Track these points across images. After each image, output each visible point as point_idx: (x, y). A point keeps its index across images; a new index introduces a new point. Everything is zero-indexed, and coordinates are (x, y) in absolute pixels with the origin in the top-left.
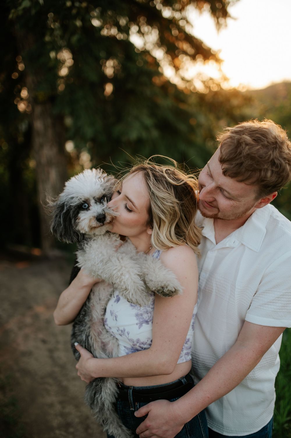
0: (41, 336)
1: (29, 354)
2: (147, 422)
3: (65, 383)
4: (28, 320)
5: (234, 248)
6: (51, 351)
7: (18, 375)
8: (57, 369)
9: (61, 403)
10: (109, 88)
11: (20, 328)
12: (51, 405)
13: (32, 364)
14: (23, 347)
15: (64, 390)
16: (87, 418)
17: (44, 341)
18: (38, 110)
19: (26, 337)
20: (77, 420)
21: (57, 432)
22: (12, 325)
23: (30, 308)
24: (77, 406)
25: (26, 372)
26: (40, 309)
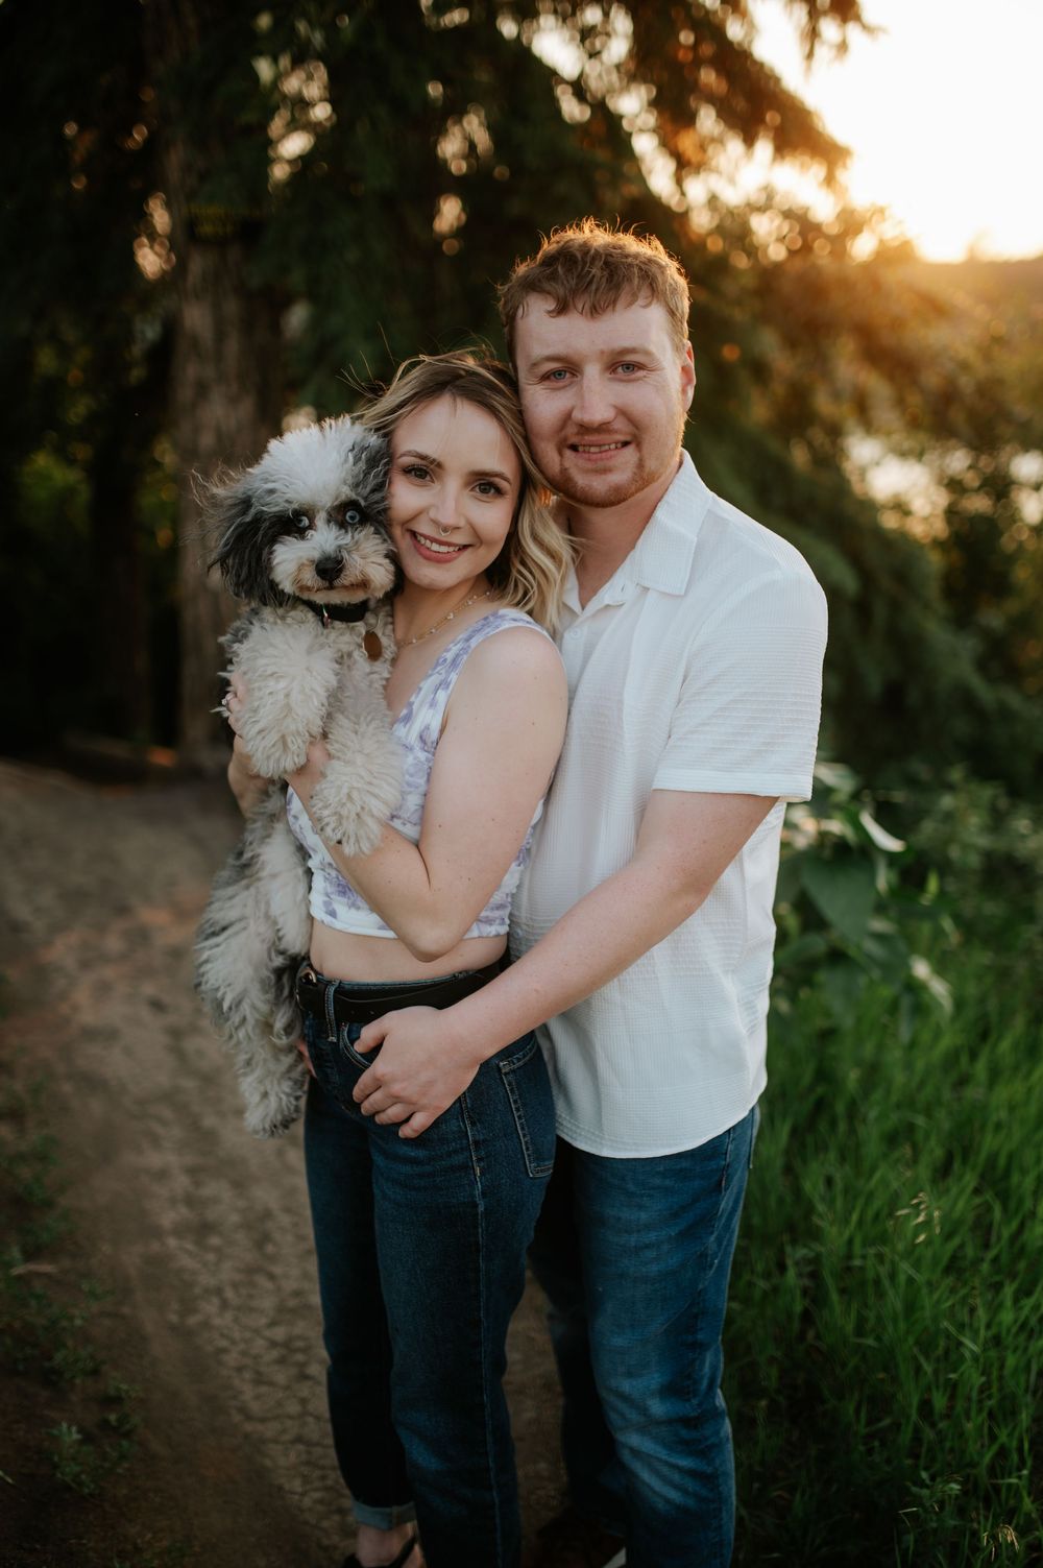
0: (149, 989)
1: (109, 1035)
2: (380, 1066)
3: (209, 1121)
4: (114, 943)
5: (622, 605)
6: (176, 1034)
7: (67, 1088)
8: (189, 1084)
9: (193, 1171)
10: (450, 212)
11: (85, 965)
12: (162, 1175)
13: (115, 1064)
14: (88, 1017)
15: (204, 1139)
16: (267, 1215)
17: (157, 1006)
18: (197, 265)
19: (103, 989)
20: (235, 1218)
21: (172, 1242)
22: (62, 951)
23: (123, 910)
24: (239, 1185)
25: (92, 1083)
26: (154, 916)
